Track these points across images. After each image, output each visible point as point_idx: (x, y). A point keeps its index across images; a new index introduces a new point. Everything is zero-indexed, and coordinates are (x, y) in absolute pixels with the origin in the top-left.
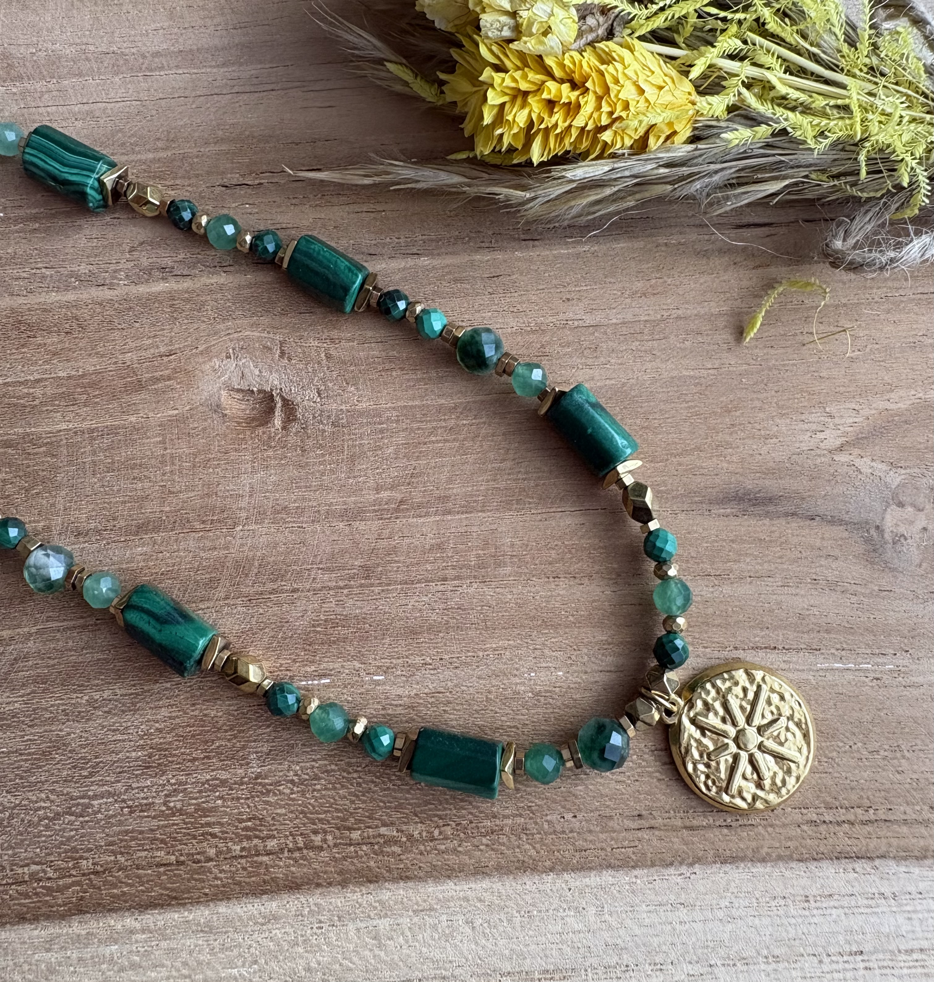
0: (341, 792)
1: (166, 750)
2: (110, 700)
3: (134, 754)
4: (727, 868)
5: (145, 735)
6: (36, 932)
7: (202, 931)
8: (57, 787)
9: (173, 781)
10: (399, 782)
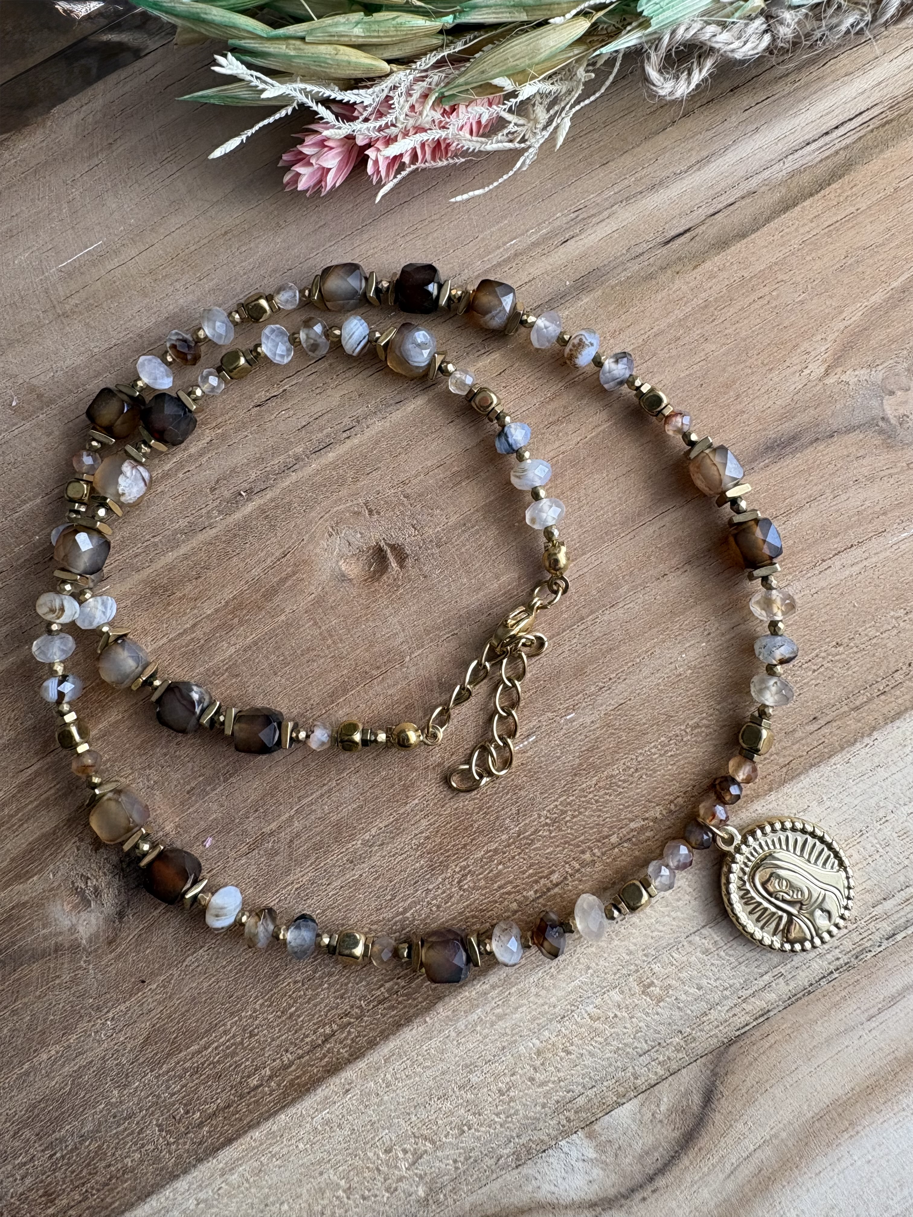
0: (587, 813)
1: (440, 849)
2: (379, 834)
3: (417, 865)
4: (897, 723)
5: (418, 847)
6: (414, 1031)
7: (537, 966)
8: (373, 918)
9: (457, 869)
10: (625, 785)
